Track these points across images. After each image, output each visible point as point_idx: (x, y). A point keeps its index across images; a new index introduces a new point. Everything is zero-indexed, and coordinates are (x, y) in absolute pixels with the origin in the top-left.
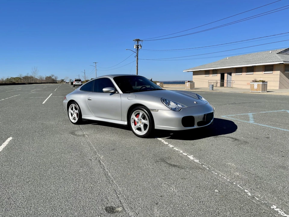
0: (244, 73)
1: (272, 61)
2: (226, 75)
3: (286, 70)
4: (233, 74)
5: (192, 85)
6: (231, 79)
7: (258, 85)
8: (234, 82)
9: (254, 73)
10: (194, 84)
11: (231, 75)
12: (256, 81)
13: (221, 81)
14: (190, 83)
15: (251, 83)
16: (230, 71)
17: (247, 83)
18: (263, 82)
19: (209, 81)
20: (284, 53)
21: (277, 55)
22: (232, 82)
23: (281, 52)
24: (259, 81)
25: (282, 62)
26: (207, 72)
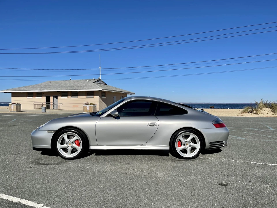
0: (69, 97)
1: (93, 88)
2: (52, 98)
3: (102, 96)
4: (59, 97)
5: (18, 107)
6: (57, 102)
7: (90, 107)
8: (62, 104)
9: (78, 97)
10: (20, 106)
11: (57, 98)
12: (88, 104)
13: (47, 103)
14: (16, 105)
15: (84, 106)
16: (56, 95)
17: (73, 106)
18: (94, 105)
19: (35, 104)
20: (98, 83)
21: (94, 83)
22: (58, 104)
23: (96, 81)
24: (91, 104)
25: (101, 90)
26: (30, 94)
